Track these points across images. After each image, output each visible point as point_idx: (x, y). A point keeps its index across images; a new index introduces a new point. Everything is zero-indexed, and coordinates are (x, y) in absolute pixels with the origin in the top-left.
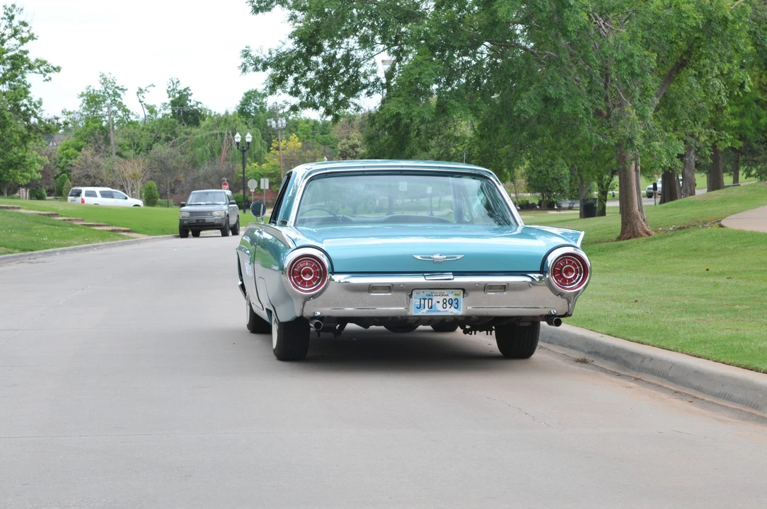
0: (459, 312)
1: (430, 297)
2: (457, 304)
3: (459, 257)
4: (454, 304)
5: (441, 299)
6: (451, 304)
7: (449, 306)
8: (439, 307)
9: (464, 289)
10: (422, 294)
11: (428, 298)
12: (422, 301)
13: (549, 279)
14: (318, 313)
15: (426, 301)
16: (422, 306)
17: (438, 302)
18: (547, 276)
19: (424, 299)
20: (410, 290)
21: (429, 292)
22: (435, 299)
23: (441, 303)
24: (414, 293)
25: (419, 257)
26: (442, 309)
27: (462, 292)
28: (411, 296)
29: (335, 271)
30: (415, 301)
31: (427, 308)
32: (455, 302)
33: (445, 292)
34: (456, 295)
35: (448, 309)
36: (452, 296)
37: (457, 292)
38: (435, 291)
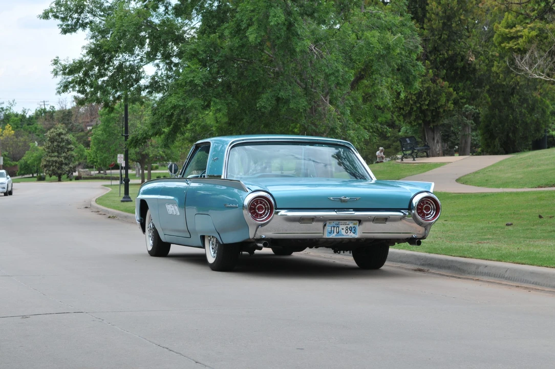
0: (356, 236)
1: (338, 226)
2: (355, 230)
3: (357, 198)
4: (353, 231)
5: (344, 227)
6: (351, 231)
7: (349, 231)
8: (343, 232)
9: (360, 221)
10: (332, 223)
11: (336, 226)
12: (333, 228)
13: (414, 214)
14: (264, 236)
15: (335, 228)
16: (332, 232)
17: (343, 229)
18: (413, 212)
19: (334, 227)
20: (324, 221)
21: (337, 222)
22: (341, 227)
23: (345, 229)
24: (328, 223)
25: (331, 198)
26: (345, 234)
27: (358, 222)
28: (325, 225)
29: (278, 207)
30: (328, 228)
31: (335, 233)
32: (353, 229)
33: (348, 222)
34: (354, 224)
35: (349, 233)
36: (352, 225)
37: (355, 222)
38: (341, 221)
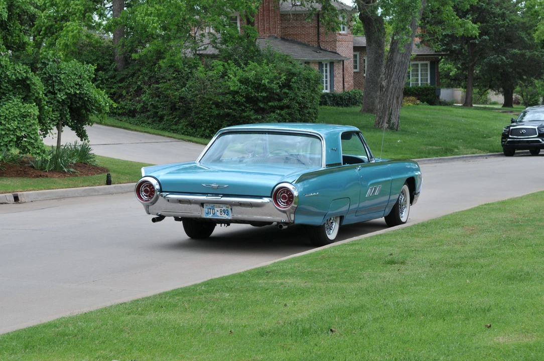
0: (229, 217)
1: (213, 208)
2: (228, 212)
3: (226, 186)
5: (219, 209)
6: (225, 213)
7: (223, 213)
8: (218, 214)
9: (231, 205)
10: (209, 206)
14: (159, 213)
16: (209, 213)
19: (210, 209)
20: (202, 204)
21: (212, 205)
22: (216, 209)
23: (219, 211)
24: (205, 205)
25: (204, 185)
26: (220, 215)
29: (163, 190)
30: (205, 210)
31: (212, 214)
32: (226, 212)
33: (221, 206)
34: (227, 207)
35: (223, 215)
36: (224, 208)
37: (228, 206)
38: (215, 205)
